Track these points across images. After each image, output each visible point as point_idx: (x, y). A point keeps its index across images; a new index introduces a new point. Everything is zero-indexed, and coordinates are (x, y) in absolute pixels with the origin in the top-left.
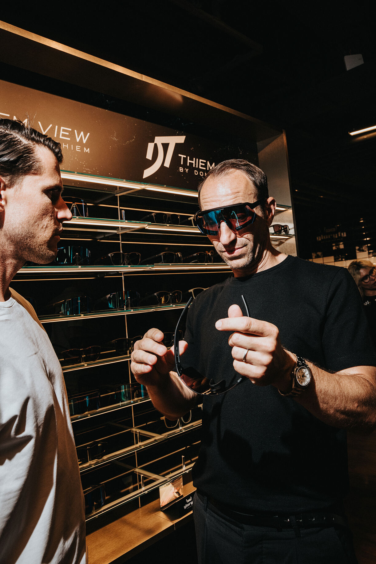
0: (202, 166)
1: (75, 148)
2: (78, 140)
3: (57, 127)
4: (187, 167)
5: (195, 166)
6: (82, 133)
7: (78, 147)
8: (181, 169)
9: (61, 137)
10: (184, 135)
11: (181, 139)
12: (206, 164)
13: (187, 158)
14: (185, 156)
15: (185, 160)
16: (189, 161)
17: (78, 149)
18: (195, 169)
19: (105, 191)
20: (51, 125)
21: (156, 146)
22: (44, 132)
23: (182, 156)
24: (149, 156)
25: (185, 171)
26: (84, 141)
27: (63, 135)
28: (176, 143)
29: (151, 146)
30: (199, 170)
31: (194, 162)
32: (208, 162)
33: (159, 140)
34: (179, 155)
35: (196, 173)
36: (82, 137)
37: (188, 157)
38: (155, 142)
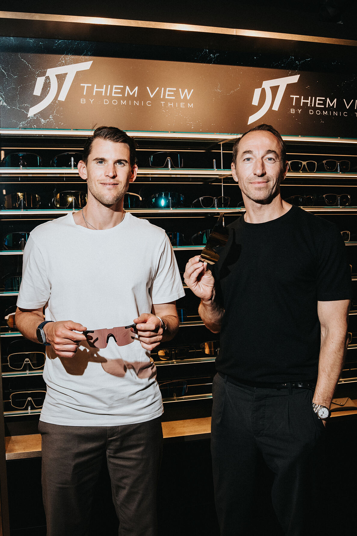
0: (319, 104)
1: (179, 105)
2: (182, 98)
3: (163, 88)
4: (300, 107)
5: (311, 105)
6: (186, 90)
7: (182, 104)
8: (293, 111)
9: (166, 97)
10: (298, 74)
11: (295, 79)
12: (325, 101)
13: (300, 98)
14: (298, 97)
15: (298, 100)
16: (302, 101)
17: (182, 106)
18: (310, 108)
19: (208, 141)
20: (158, 88)
21: (263, 91)
22: (152, 95)
23: (295, 97)
24: (255, 102)
25: (297, 112)
26: (188, 98)
27: (169, 95)
28: (287, 84)
29: (257, 92)
30: (315, 108)
31: (309, 101)
32: (328, 99)
33: (267, 85)
34: (291, 96)
35: (311, 112)
36: (187, 94)
37: (302, 97)
38: (263, 87)
